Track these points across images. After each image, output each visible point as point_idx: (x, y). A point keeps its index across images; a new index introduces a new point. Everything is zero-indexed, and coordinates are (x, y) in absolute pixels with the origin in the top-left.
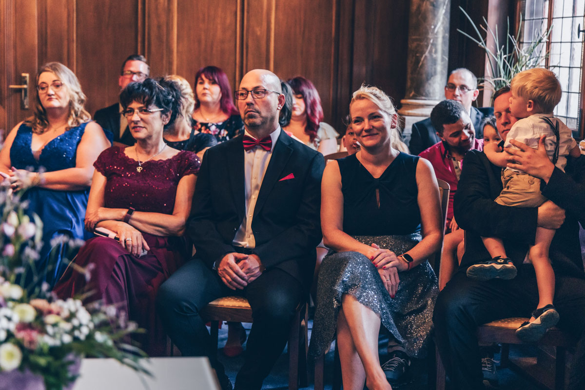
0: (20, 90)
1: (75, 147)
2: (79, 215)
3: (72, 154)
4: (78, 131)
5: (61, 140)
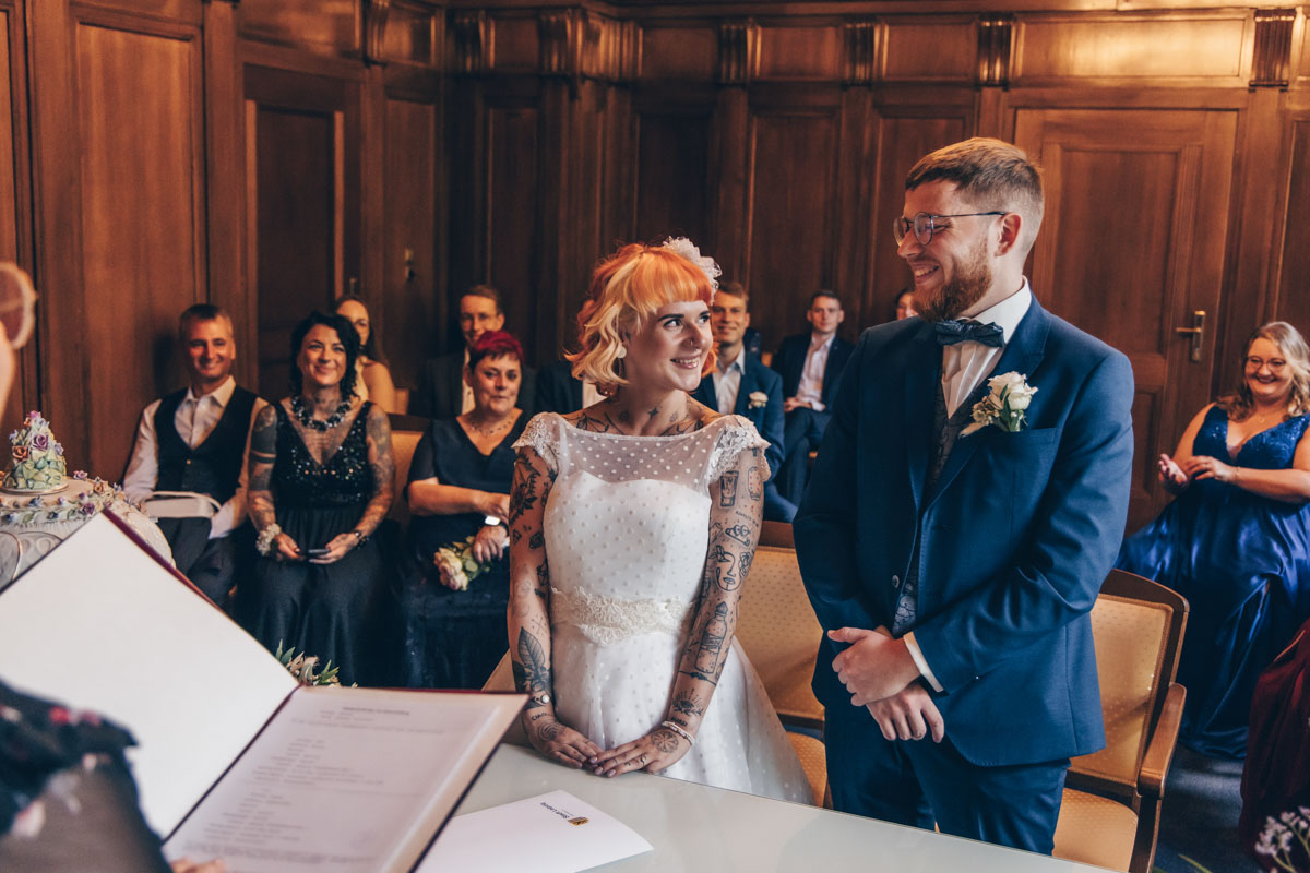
0: (1190, 335)
1: (1293, 446)
2: (1292, 552)
3: (1289, 455)
4: (1300, 423)
5: (1273, 434)
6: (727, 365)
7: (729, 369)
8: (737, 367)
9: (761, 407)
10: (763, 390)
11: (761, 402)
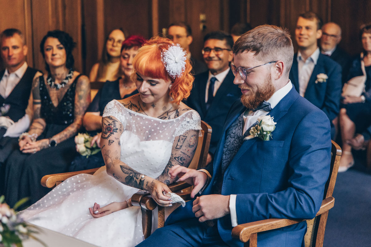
6: (306, 58)
7: (307, 61)
8: (312, 60)
9: (323, 82)
10: (326, 73)
11: (324, 79)
